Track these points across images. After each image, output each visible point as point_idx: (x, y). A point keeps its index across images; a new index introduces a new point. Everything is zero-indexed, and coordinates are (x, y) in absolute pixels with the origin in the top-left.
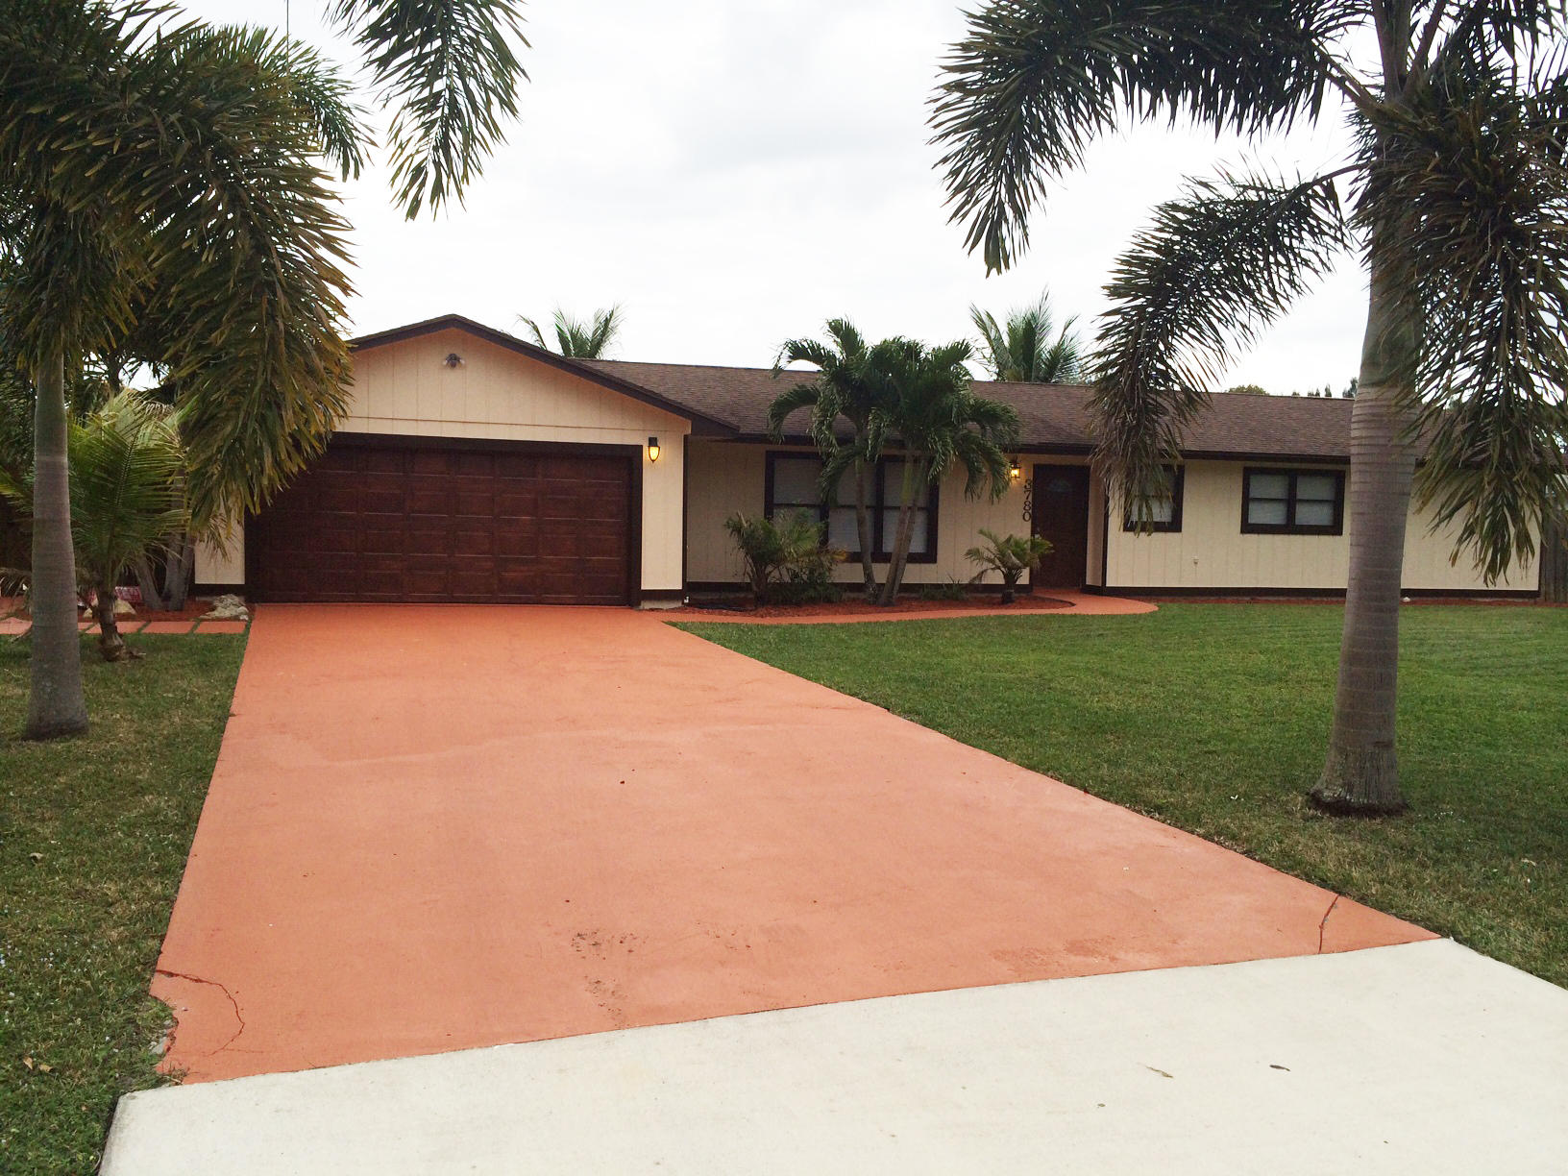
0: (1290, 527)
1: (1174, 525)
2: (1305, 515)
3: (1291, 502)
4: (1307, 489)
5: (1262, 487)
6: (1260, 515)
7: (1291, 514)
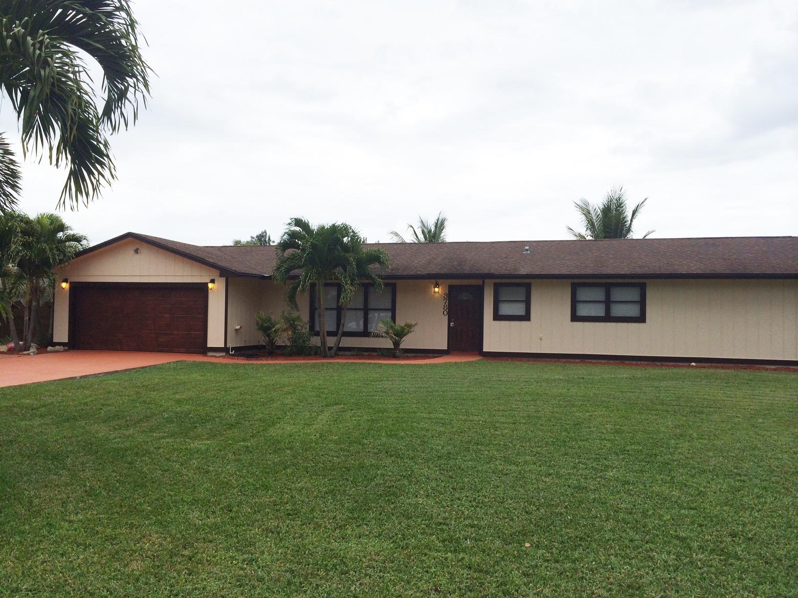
0: (608, 318)
1: (526, 317)
2: (618, 310)
3: (608, 303)
4: (618, 294)
5: (584, 294)
6: (583, 311)
7: (608, 310)
